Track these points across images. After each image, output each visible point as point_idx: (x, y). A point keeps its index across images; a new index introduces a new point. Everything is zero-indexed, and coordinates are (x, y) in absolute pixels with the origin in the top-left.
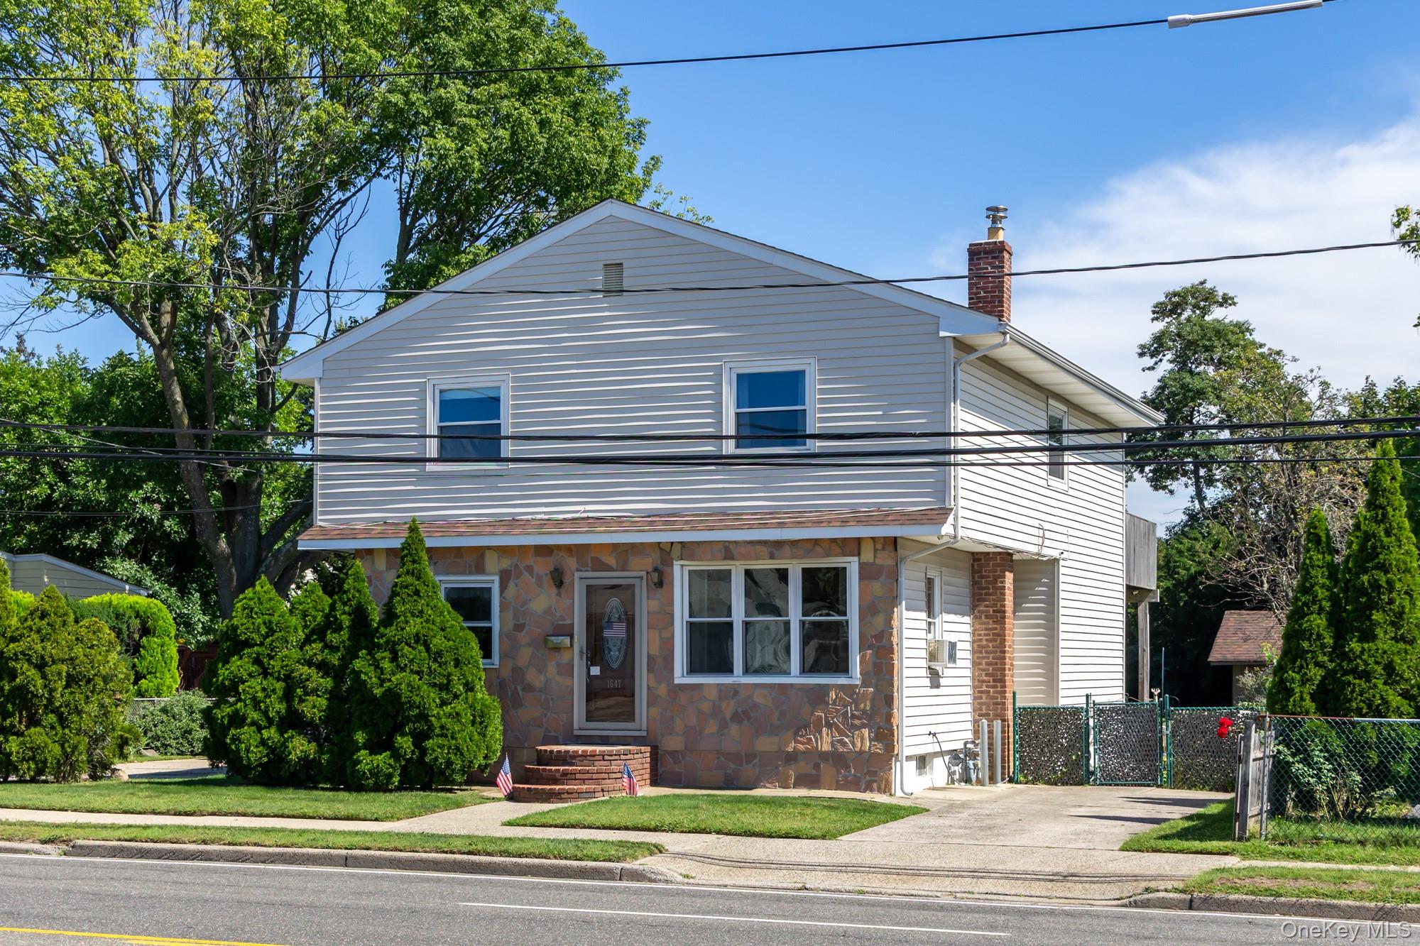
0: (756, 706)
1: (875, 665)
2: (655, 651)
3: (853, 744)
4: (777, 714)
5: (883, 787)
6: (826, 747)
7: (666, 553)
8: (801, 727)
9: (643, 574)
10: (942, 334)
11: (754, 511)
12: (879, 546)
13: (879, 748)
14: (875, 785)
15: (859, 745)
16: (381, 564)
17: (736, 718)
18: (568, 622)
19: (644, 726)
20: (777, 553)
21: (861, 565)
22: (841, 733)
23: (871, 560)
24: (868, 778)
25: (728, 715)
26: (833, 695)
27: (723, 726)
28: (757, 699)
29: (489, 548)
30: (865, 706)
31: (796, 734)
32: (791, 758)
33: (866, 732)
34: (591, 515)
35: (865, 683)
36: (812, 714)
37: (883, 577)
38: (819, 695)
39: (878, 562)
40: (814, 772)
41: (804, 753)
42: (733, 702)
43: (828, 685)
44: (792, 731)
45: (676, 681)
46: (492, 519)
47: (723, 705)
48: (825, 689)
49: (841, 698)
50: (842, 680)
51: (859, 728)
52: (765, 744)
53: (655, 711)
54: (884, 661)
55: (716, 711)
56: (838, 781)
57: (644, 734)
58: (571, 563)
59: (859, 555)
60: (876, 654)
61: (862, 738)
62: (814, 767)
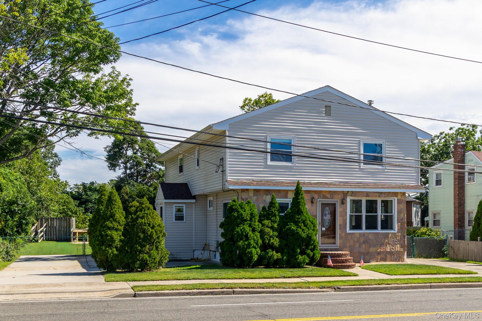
0: (370, 239)
1: (401, 227)
2: (341, 223)
3: (396, 249)
4: (375, 241)
6: (388, 250)
7: (345, 194)
8: (382, 245)
9: (339, 200)
10: (419, 138)
11: (371, 183)
12: (402, 195)
13: (402, 250)
14: (400, 260)
16: (251, 194)
17: (364, 242)
18: (315, 214)
19: (338, 245)
20: (380, 195)
21: (398, 200)
22: (392, 246)
23: (400, 198)
25: (362, 242)
26: (390, 235)
27: (360, 245)
28: (370, 237)
29: (290, 190)
30: (398, 238)
31: (380, 246)
32: (379, 253)
33: (398, 245)
34: (322, 182)
35: (398, 232)
36: (385, 241)
37: (403, 203)
38: (387, 235)
39: (402, 199)
40: (385, 257)
41: (382, 252)
42: (363, 238)
44: (379, 246)
45: (347, 232)
46: (291, 181)
47: (361, 239)
48: (388, 234)
49: (392, 236)
50: (393, 232)
51: (397, 244)
52: (372, 250)
53: (342, 241)
54: (403, 226)
55: (358, 240)
56: (391, 259)
57: (338, 248)
58: (316, 196)
59: (397, 197)
60: (401, 224)
61: (398, 247)
62: (385, 256)
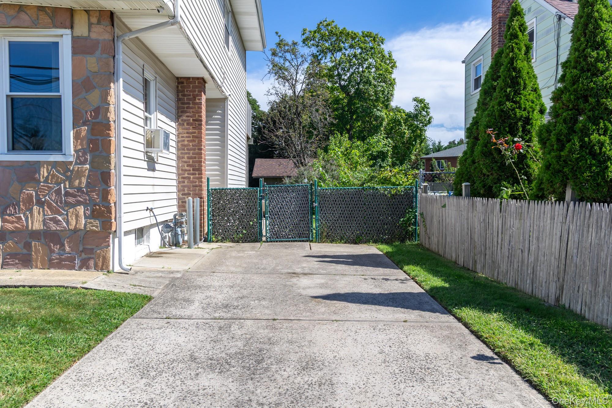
1: (91, 141)
3: (68, 222)
5: (100, 264)
6: (37, 225)
8: (9, 205)
12: (94, 20)
13: (96, 225)
14: (92, 263)
15: (73, 223)
21: (75, 40)
22: (54, 211)
23: (86, 34)
24: (84, 256)
26: (44, 172)
30: (80, 183)
31: (4, 213)
33: (81, 210)
35: (80, 161)
36: (21, 192)
37: (98, 53)
38: (29, 172)
39: (94, 36)
40: (25, 251)
41: (12, 232)
43: (38, 162)
48: (36, 166)
49: (53, 176)
50: (54, 158)
51: (73, 206)
54: (100, 138)
56: (50, 260)
59: (72, 27)
60: (92, 131)
61: (77, 216)
62: (25, 247)
